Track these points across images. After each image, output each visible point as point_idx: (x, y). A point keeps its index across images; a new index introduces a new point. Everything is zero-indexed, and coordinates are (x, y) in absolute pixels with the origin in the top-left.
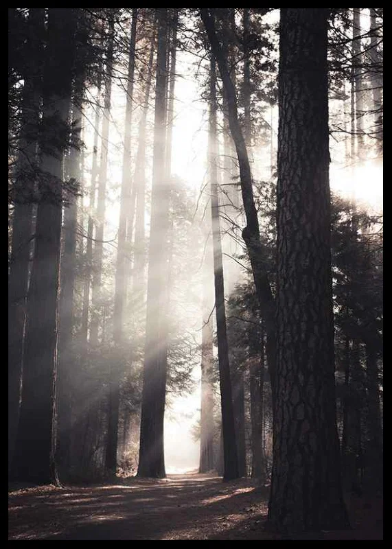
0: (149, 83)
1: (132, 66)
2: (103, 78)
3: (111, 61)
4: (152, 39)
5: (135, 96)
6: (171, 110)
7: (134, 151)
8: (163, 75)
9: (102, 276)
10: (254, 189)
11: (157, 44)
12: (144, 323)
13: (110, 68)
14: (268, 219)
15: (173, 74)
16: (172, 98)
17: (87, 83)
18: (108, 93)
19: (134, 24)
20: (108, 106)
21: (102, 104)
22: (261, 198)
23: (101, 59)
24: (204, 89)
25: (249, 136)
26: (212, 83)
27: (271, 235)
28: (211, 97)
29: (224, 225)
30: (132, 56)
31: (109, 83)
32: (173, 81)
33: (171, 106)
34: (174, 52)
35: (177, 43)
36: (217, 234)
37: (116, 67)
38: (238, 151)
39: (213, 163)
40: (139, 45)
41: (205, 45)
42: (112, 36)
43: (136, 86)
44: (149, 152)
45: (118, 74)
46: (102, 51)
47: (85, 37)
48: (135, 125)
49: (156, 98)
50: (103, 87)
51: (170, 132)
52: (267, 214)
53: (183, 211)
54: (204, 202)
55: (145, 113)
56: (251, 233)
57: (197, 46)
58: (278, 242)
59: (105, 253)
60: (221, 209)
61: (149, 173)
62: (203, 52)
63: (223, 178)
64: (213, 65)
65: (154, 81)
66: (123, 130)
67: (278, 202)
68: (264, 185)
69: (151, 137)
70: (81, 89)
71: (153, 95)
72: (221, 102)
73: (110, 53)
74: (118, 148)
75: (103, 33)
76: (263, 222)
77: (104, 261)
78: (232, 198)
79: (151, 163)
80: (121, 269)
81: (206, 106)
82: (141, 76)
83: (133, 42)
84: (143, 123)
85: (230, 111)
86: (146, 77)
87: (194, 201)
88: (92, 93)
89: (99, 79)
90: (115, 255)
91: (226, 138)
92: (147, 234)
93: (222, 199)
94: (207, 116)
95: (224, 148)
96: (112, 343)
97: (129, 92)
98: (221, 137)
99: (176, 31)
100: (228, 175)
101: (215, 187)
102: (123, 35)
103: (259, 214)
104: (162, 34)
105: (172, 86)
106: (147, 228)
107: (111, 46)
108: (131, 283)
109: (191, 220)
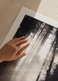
0: (42, 37)
1: (41, 33)
2: (35, 33)
3: (38, 30)
4: (47, 30)
5: (39, 38)
6: (44, 43)
7: (34, 47)
8: (46, 37)
9: (17, 66)
10: (53, 63)
11: (47, 31)
12: (20, 78)
13: (37, 31)
14: (53, 70)
15: (48, 37)
16: (45, 41)
17: (31, 32)
18: (34, 35)
19: (45, 26)
20: (33, 37)
21: (32, 37)
22: (53, 66)
23: (36, 29)
24: (52, 42)
25: (56, 54)
26: (54, 42)
27: (52, 73)
28: (52, 44)
29: (44, 67)
30: (42, 31)
31: (35, 34)
32: (47, 38)
33: (45, 42)
34: (50, 34)
35: (51, 32)
36: (42, 68)
37: (38, 32)
38: (53, 56)
39: (47, 56)
40: (44, 30)
41: (56, 35)
42: (40, 26)
43: (40, 36)
44: (37, 49)
45: (38, 33)
46: (37, 28)
47: (35, 24)
48: (36, 43)
49: (42, 40)
50: (34, 34)
51: (42, 47)
52: (53, 69)
53: (38, 62)
54: (42, 62)
55: (39, 42)
56: (48, 71)
57: (54, 34)
58: (53, 75)
59: (19, 63)
60: (45, 64)
61: (35, 52)
62: (55, 36)
63: (48, 59)
64: (55, 39)
65: (44, 37)
66: (34, 43)
67: (56, 68)
68: (55, 63)
69: (38, 46)
70: (30, 32)
71: (42, 39)
72: (54, 46)
73: (38, 29)
74: (31, 45)
75: (38, 25)
76: (52, 70)
77: (19, 64)
78: (48, 63)
79: (36, 50)
80: (21, 67)
81: (51, 45)
82: (42, 35)
83: (43, 29)
84: (38, 43)
85: (55, 48)
86: (42, 36)
87: (41, 61)
88: (31, 34)
89: (34, 32)
90: (21, 64)
91: (52, 52)
92: (29, 63)
93: (46, 63)
94: (50, 47)
95: (51, 54)
96: (12, 79)
97: (38, 37)
98: (51, 52)
99: (52, 30)
100: (49, 59)
101: (46, 60)
102: (42, 27)
103: (52, 68)
104: (49, 30)
105: (46, 39)
106: (30, 62)
107: (39, 28)
108: (22, 70)
109: (39, 64)
